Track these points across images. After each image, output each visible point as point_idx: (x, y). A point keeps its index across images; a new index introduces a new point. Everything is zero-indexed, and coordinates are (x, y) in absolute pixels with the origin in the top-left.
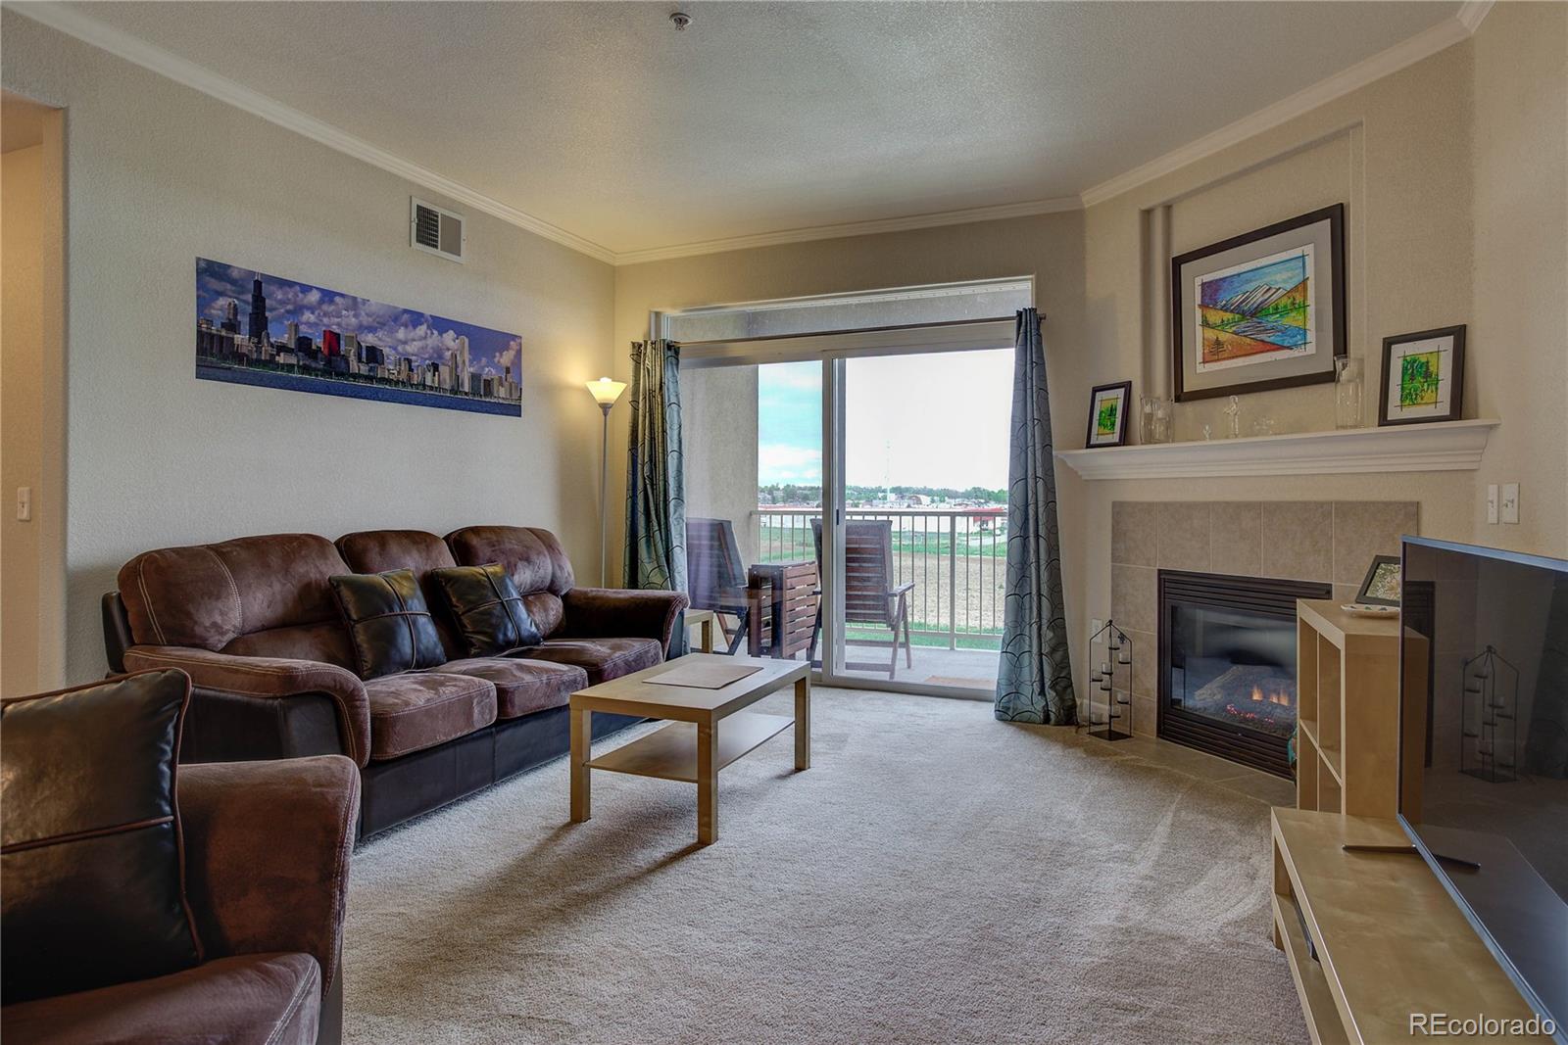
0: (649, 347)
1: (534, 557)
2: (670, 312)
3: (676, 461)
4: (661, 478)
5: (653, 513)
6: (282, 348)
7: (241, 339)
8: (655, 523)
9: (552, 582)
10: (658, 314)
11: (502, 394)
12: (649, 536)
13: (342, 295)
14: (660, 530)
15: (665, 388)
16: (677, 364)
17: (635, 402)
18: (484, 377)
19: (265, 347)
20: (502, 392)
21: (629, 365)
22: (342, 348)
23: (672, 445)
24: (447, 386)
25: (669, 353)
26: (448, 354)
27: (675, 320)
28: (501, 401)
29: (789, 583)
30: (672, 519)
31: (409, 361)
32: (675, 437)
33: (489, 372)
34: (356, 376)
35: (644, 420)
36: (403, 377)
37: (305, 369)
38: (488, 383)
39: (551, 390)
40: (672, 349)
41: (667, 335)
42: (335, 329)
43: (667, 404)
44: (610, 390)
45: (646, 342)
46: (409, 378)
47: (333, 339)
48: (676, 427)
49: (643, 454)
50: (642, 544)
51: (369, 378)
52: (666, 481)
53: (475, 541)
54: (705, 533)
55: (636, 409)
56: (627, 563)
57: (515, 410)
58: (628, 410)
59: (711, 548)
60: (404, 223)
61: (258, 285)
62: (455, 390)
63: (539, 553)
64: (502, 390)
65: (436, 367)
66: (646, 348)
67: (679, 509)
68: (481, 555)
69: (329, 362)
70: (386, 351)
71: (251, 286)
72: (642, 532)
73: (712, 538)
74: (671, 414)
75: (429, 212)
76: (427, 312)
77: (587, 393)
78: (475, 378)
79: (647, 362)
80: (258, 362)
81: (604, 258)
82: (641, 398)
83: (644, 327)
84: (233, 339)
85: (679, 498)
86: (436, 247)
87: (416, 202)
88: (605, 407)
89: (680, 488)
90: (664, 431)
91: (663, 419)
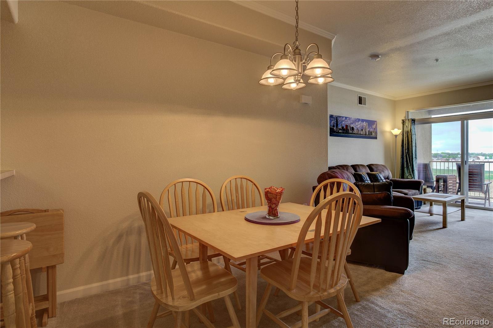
0: (407, 120)
1: (384, 171)
2: (411, 111)
3: (415, 148)
4: (411, 153)
5: (409, 161)
6: (340, 129)
7: (335, 128)
8: (409, 164)
9: (388, 177)
10: (408, 112)
11: (374, 135)
12: (408, 167)
13: (348, 117)
14: (410, 165)
15: (412, 131)
16: (415, 124)
17: (403, 134)
18: (371, 131)
19: (338, 129)
20: (373, 134)
21: (401, 125)
22: (348, 128)
23: (414, 145)
24: (364, 134)
25: (413, 122)
26: (364, 127)
27: (412, 113)
28: (373, 136)
29: (448, 180)
30: (414, 163)
31: (358, 129)
32: (415, 143)
33: (371, 130)
34: (350, 133)
35: (406, 139)
36: (357, 133)
37: (343, 133)
38: (371, 132)
39: (383, 132)
40: (413, 121)
41: (410, 117)
42: (347, 124)
43: (412, 134)
44: (397, 132)
45: (406, 119)
46: (358, 133)
47: (347, 126)
48: (415, 140)
49: (405, 147)
50: (406, 169)
51: (352, 134)
52: (412, 154)
53: (373, 167)
54: (422, 167)
55: (403, 136)
56: (401, 173)
57: (376, 138)
58: (401, 136)
59: (423, 170)
60: (357, 101)
61: (337, 117)
62: (366, 134)
63: (385, 170)
64: (374, 133)
65: (362, 130)
66: (406, 121)
67: (416, 161)
68: (375, 170)
69: (346, 131)
70: (354, 128)
71: (336, 118)
72: (405, 166)
73: (423, 168)
74: (413, 137)
75: (360, 97)
76: (361, 118)
77: (391, 133)
78: (369, 131)
79: (406, 124)
80: (337, 132)
81: (392, 99)
82: (405, 133)
83: (404, 115)
84: (334, 129)
85: (416, 158)
86: (362, 104)
87: (359, 96)
88: (396, 136)
89: (416, 155)
90: (412, 141)
91: (411, 138)
